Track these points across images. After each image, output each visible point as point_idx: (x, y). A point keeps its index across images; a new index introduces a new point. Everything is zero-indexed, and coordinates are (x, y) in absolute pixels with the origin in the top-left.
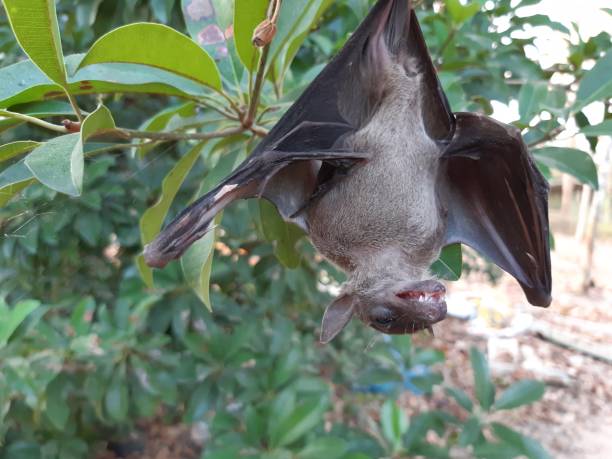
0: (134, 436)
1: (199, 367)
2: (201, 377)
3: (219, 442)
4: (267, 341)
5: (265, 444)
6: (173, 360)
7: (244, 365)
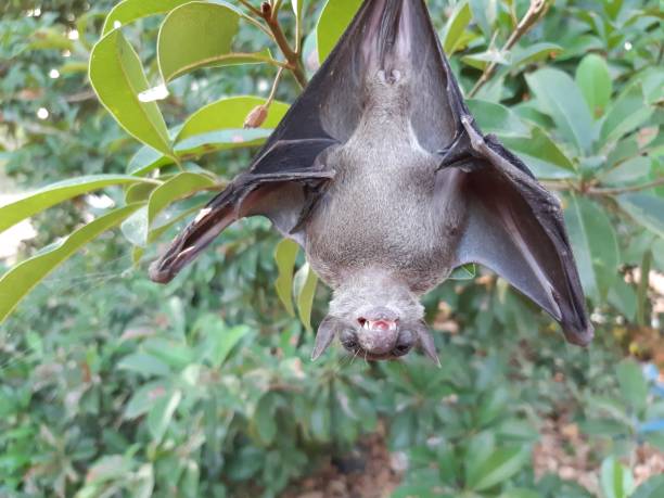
0: (357, 453)
1: (399, 397)
2: (400, 407)
3: (414, 475)
4: (473, 375)
5: (461, 484)
6: (374, 387)
7: (445, 399)
